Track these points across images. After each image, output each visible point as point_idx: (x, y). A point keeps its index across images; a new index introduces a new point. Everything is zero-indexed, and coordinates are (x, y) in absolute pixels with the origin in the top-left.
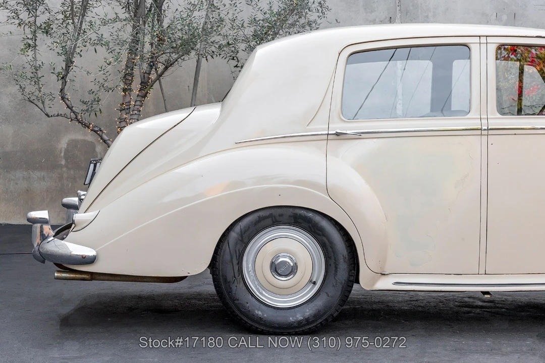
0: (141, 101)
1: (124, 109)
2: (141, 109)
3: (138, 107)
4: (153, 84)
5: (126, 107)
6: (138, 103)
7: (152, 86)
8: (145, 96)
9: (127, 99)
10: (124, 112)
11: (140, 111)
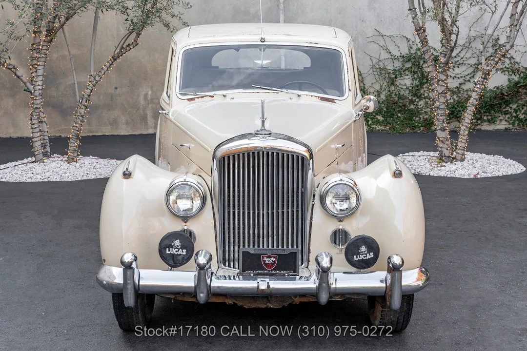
0: (47, 46)
1: (34, 49)
2: (47, 52)
3: (45, 51)
4: (57, 32)
5: (36, 48)
6: (45, 48)
7: (56, 34)
8: (51, 41)
9: (38, 41)
10: (34, 51)
11: (46, 54)
